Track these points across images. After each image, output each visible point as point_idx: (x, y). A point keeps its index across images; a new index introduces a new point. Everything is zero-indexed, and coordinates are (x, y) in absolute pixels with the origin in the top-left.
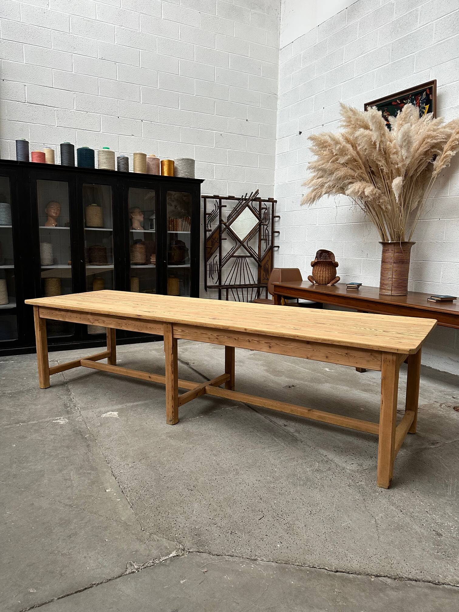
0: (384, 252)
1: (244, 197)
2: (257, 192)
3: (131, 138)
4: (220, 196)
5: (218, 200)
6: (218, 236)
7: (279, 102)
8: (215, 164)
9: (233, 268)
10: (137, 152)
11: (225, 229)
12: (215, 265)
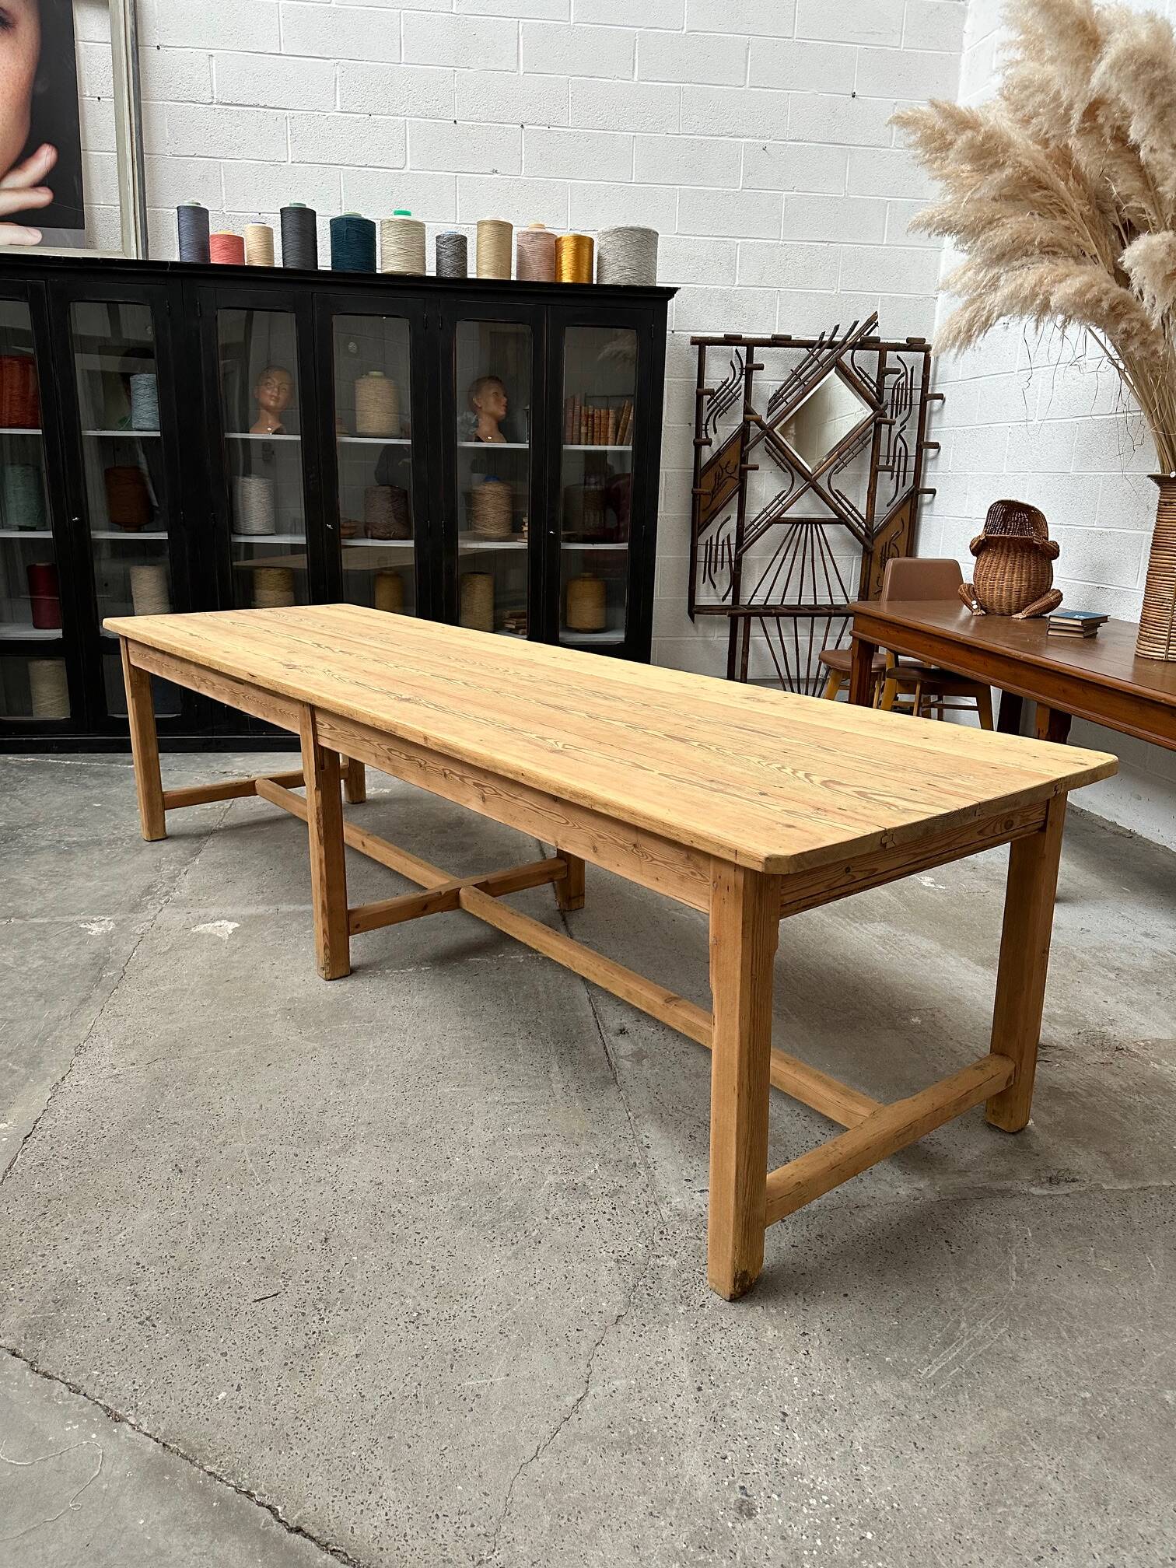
0: (1161, 511)
1: (826, 339)
2: (872, 322)
3: (489, 179)
4: (744, 336)
5: (743, 350)
6: (736, 460)
7: (969, 24)
8: (739, 241)
9: (780, 557)
10: (488, 218)
11: (759, 438)
12: (723, 545)
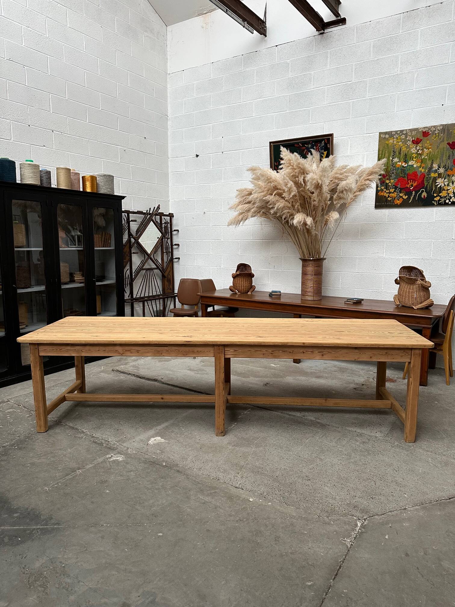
0: (304, 266)
1: (148, 212)
2: (158, 208)
3: (43, 148)
4: (130, 210)
5: (126, 214)
6: (128, 250)
7: (169, 123)
8: (120, 179)
9: (143, 281)
10: (62, 166)
11: (134, 243)
12: (127, 278)
